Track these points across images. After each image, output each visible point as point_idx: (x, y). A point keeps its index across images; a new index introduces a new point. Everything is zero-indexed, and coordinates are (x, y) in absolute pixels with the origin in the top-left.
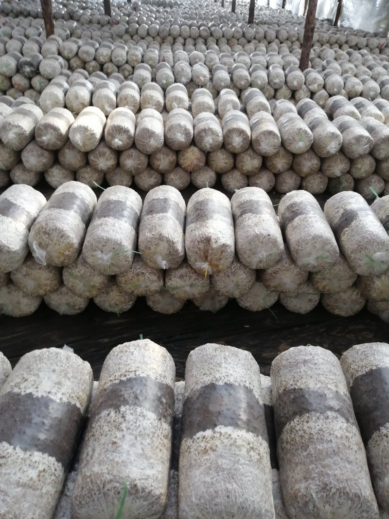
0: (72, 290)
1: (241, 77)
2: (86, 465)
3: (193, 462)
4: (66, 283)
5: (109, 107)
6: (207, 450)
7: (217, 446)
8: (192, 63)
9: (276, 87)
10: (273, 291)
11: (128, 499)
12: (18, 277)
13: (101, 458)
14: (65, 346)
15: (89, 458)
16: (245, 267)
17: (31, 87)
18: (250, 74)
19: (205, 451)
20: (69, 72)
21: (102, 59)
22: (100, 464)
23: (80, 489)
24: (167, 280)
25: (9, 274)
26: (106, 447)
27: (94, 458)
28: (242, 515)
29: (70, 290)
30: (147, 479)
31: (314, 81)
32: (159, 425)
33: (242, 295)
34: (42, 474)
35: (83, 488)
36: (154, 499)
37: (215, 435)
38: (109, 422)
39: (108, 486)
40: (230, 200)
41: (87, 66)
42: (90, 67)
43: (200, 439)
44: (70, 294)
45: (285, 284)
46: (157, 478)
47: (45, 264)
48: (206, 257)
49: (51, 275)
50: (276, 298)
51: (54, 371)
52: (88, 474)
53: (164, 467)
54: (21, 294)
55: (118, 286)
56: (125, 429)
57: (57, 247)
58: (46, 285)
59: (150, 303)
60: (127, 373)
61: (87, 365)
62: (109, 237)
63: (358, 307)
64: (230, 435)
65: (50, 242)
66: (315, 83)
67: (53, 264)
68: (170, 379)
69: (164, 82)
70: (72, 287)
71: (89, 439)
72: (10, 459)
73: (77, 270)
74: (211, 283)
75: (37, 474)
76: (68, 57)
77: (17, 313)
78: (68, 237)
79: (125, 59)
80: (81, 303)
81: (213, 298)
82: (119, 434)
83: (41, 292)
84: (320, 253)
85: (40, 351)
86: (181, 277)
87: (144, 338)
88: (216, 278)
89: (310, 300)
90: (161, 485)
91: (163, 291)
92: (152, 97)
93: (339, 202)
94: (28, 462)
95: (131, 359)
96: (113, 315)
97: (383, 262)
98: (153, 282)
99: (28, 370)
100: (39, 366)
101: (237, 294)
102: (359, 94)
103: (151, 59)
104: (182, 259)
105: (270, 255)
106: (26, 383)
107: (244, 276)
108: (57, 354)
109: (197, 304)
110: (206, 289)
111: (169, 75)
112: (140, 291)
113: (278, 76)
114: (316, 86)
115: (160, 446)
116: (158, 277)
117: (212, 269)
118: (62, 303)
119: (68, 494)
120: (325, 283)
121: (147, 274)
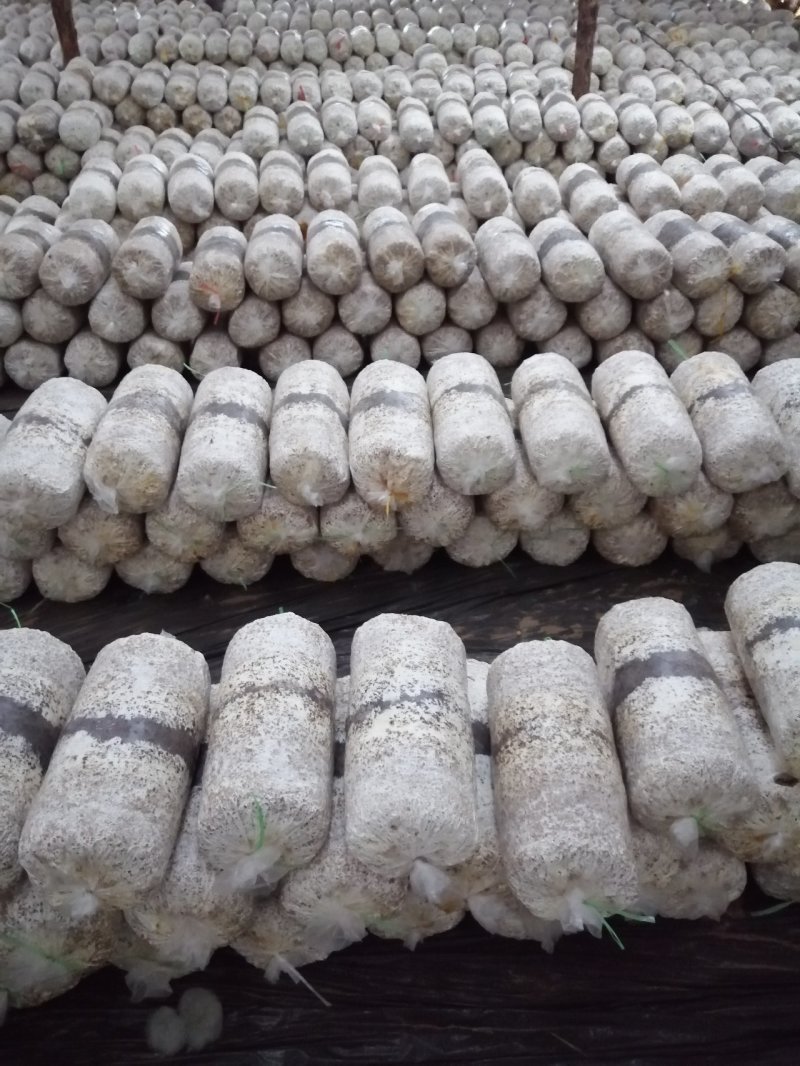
0: (163, 551)
1: (453, 122)
2: (212, 782)
3: (361, 773)
4: (151, 539)
5: (201, 207)
6: (380, 756)
7: (393, 749)
8: (358, 96)
9: (525, 138)
10: (505, 531)
11: (273, 817)
12: (71, 535)
13: (232, 771)
14: (163, 631)
15: (215, 773)
16: (454, 492)
17: (45, 169)
18: (472, 114)
19: (378, 757)
20: (114, 133)
21: (179, 99)
22: (230, 777)
23: (207, 811)
24: (323, 524)
25: (55, 531)
26: (238, 755)
27: (222, 772)
28: (428, 832)
29: (160, 551)
30: (297, 792)
31: (599, 121)
32: (312, 728)
33: (454, 541)
34: (152, 794)
35: (210, 809)
36: (309, 817)
37: (391, 736)
38: (240, 726)
39: (245, 803)
40: (425, 379)
41: (150, 116)
42: (156, 117)
43: (371, 744)
44: (160, 556)
45: (524, 517)
46: (311, 792)
47: (117, 512)
48: (385, 482)
49: (127, 528)
50: (514, 541)
51: (151, 664)
52: (216, 791)
53: (321, 780)
54: (76, 562)
55: (241, 540)
56: (263, 734)
57: (134, 482)
58: (119, 545)
59: (298, 565)
60: (261, 661)
61: (199, 657)
62: (219, 458)
63: (656, 549)
64: (411, 735)
65: (121, 474)
66: (600, 125)
67: (129, 511)
68: (327, 667)
69: (305, 143)
70: (164, 545)
71: (213, 752)
72: (107, 776)
73: (169, 517)
74: (398, 524)
75: (146, 794)
76: (112, 101)
77: (71, 597)
78: (150, 464)
79: (225, 95)
80: (180, 574)
81: (405, 550)
82: (255, 740)
83: (112, 558)
84: (576, 463)
85: (127, 639)
86: (347, 517)
87: (285, 611)
88: (407, 515)
89: (573, 542)
90: (317, 801)
91: (319, 543)
92: (280, 183)
93: (615, 372)
94: (132, 780)
95: (266, 642)
96: (235, 588)
97: (684, 472)
98: (301, 528)
99: (113, 665)
100: (129, 659)
101: (444, 541)
102: (688, 140)
103: (276, 93)
104: (347, 486)
105: (493, 470)
106: (113, 683)
107: (452, 508)
108: (153, 640)
109: (379, 560)
110: (391, 535)
111: (312, 129)
112: (278, 547)
113: (527, 117)
114: (602, 129)
115: (314, 754)
116: (308, 520)
117: (396, 501)
118: (146, 575)
119: (189, 830)
120: (592, 511)
121: (289, 516)
